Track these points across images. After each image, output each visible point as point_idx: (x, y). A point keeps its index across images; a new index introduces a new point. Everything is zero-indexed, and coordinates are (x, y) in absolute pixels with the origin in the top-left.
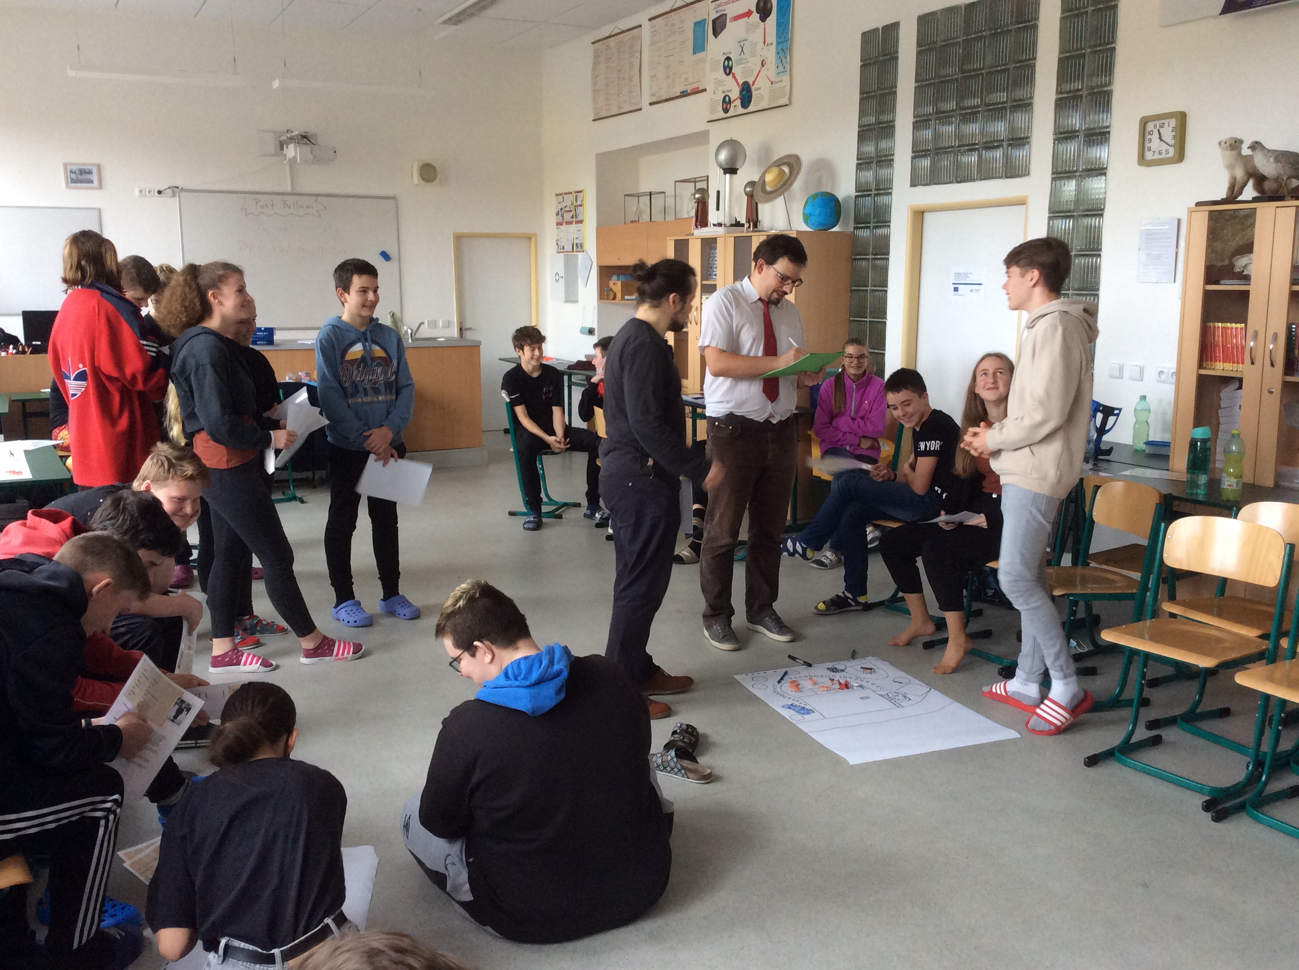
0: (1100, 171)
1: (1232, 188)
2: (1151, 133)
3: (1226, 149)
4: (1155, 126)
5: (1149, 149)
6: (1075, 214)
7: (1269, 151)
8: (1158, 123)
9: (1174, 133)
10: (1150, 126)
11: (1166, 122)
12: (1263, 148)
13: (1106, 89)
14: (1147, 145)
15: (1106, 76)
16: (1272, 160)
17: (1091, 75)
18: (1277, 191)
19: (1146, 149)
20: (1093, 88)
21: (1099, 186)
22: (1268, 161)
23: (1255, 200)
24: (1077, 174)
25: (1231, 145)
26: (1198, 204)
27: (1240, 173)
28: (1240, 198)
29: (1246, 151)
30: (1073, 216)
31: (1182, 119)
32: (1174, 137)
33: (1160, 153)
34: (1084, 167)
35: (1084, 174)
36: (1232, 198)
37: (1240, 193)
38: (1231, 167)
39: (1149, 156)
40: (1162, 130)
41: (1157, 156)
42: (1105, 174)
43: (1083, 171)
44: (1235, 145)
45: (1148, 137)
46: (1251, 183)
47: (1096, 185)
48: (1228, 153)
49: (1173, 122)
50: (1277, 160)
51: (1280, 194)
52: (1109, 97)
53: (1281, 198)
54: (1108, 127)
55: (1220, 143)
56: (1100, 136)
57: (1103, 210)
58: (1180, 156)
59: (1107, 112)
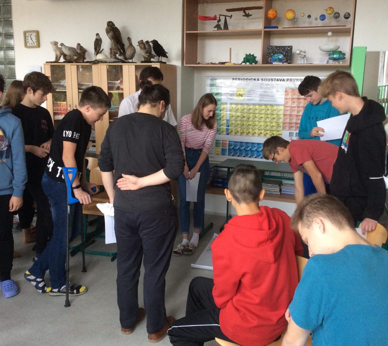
0: (12, 48)
1: (56, 58)
2: (28, 37)
3: (53, 45)
4: (29, 34)
5: (28, 42)
6: (5, 63)
7: (66, 47)
8: (30, 33)
9: (35, 38)
10: (27, 34)
11: (32, 33)
12: (64, 45)
13: (10, 19)
14: (27, 41)
15: (9, 15)
16: (67, 50)
17: (4, 14)
18: (70, 60)
19: (27, 42)
20: (5, 18)
21: (12, 54)
22: (66, 50)
23: (64, 62)
24: (3, 49)
25: (54, 44)
26: (47, 62)
27: (58, 53)
28: (59, 61)
29: (59, 46)
30: (4, 64)
31: (38, 33)
32: (36, 39)
33: (32, 44)
34: (6, 47)
35: (5, 49)
36: (57, 61)
37: (59, 60)
38: (55, 51)
39: (28, 44)
40: (31, 36)
41: (31, 45)
42: (13, 50)
43: (5, 48)
44: (56, 44)
45: (27, 38)
46: (62, 56)
47: (11, 53)
48: (54, 46)
49: (35, 34)
50: (69, 50)
51: (71, 61)
52: (11, 23)
53: (72, 62)
54: (13, 33)
55: (51, 43)
56: (10, 36)
57: (14, 62)
58: (39, 46)
59: (11, 27)
